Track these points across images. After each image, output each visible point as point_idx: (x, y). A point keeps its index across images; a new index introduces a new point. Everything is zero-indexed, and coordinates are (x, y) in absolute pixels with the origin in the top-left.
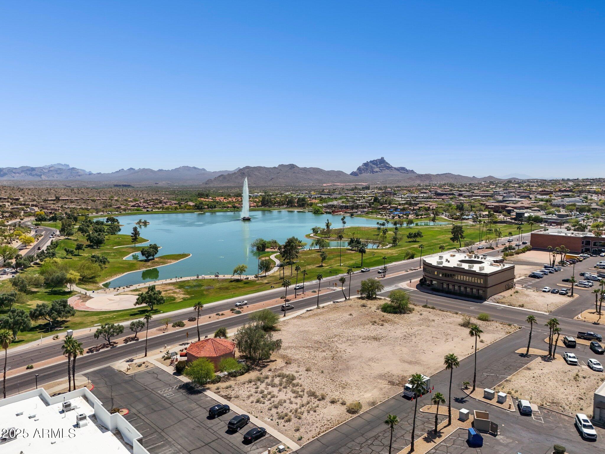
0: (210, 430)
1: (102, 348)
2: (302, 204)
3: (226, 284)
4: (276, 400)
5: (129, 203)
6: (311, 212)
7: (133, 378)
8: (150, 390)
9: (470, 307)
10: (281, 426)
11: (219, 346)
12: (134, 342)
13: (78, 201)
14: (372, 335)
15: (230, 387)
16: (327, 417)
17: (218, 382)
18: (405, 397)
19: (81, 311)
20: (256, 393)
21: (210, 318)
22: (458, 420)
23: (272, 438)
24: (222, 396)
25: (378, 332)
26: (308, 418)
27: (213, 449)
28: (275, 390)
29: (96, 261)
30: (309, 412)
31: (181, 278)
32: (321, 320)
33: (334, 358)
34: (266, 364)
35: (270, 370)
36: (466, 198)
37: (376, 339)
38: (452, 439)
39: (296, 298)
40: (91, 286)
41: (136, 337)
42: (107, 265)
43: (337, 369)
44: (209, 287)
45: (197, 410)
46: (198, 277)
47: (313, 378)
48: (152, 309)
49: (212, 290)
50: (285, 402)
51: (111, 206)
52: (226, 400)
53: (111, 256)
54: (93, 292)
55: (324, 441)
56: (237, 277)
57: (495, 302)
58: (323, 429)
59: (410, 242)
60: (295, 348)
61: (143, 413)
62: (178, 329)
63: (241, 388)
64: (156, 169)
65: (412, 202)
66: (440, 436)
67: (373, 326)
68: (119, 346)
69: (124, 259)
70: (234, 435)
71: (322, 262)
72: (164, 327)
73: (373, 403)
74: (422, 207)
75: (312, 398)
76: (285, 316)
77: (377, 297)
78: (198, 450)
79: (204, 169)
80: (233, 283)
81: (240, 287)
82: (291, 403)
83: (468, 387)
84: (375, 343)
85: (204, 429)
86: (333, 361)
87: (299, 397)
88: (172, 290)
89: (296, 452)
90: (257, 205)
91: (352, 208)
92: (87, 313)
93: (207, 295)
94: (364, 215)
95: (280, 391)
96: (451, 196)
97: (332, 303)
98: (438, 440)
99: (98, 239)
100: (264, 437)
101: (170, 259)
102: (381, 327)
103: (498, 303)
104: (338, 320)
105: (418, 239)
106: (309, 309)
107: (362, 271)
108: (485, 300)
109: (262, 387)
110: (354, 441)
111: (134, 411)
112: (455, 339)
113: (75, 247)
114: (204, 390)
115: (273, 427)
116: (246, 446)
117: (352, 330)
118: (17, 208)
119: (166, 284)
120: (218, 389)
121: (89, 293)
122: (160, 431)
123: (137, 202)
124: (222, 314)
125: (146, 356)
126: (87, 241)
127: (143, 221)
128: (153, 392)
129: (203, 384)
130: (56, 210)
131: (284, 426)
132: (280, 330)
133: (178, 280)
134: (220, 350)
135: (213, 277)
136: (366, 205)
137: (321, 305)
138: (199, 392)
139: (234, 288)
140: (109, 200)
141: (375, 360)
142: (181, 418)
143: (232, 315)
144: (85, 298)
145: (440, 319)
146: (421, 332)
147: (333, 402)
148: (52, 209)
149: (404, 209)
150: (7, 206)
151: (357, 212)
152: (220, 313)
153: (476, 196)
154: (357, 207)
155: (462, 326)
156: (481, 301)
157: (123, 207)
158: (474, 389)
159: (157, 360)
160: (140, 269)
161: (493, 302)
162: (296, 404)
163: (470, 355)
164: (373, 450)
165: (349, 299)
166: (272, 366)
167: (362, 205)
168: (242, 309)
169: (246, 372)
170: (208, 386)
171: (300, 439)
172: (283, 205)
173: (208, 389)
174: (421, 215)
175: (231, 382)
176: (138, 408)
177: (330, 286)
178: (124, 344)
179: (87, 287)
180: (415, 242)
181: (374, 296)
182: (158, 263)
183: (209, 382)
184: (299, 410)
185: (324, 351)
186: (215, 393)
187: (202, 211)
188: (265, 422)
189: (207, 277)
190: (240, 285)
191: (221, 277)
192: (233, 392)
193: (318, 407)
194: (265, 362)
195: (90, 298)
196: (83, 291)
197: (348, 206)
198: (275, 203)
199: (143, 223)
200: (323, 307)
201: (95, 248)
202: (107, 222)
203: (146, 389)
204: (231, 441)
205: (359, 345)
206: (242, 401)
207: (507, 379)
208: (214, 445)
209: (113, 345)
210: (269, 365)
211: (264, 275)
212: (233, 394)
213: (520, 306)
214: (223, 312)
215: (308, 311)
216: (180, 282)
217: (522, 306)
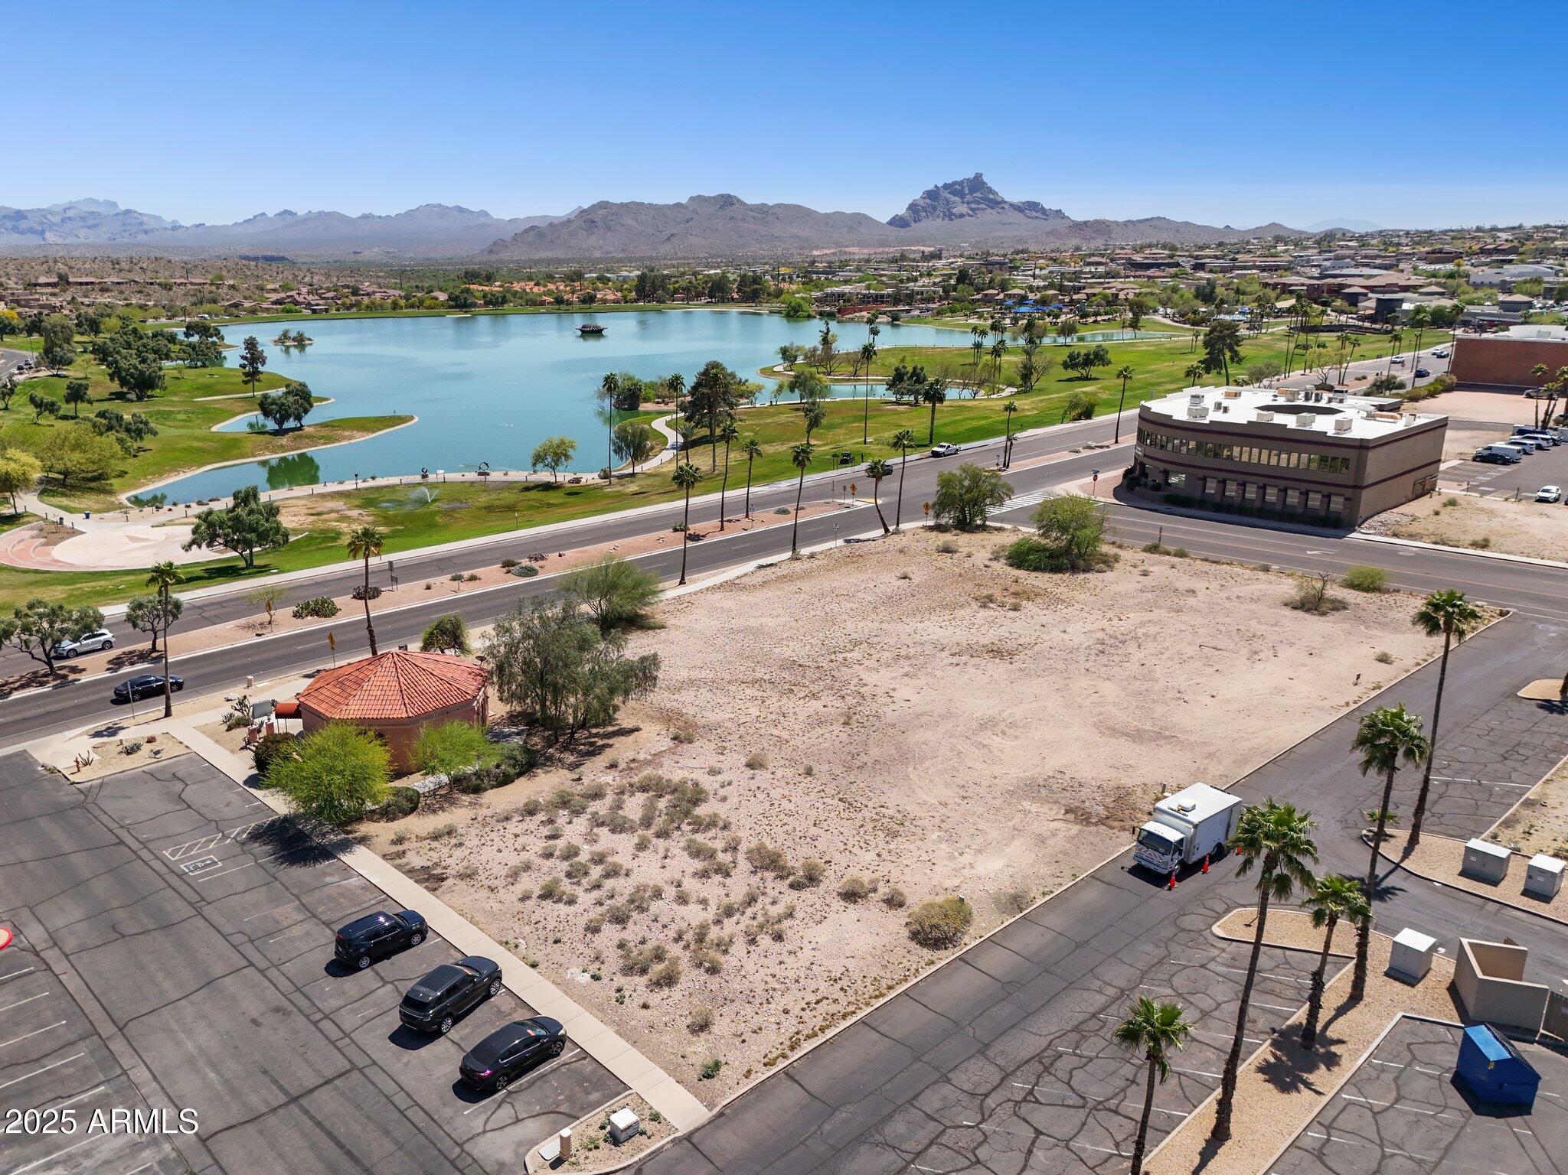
0: (326, 1025)
1: (23, 687)
2: (752, 291)
3: (508, 497)
4: (623, 887)
5: (267, 295)
6: (779, 312)
7: (88, 797)
8: (135, 845)
9: (1304, 550)
10: (632, 1005)
11: (423, 679)
12: (146, 665)
13: (123, 287)
14: (984, 641)
15: (449, 833)
16: (828, 964)
17: (407, 813)
18: (1141, 871)
19: (27, 571)
20: (548, 855)
21: (428, 588)
22: (1387, 974)
23: (587, 1066)
24: (410, 872)
25: (1003, 632)
26: (750, 966)
27: (319, 1124)
28: (620, 847)
29: (110, 428)
30: (753, 942)
31: (373, 478)
32: (803, 596)
33: (853, 721)
34: (600, 743)
35: (613, 766)
36: (1216, 272)
37: (996, 652)
38: (1383, 1069)
39: (722, 529)
40: (88, 501)
41: (154, 649)
42: (148, 442)
43: (864, 758)
44: (457, 504)
45: (296, 931)
46: (425, 476)
47: (774, 793)
48: (250, 565)
49: (463, 511)
50: (658, 894)
51: (215, 302)
52: (420, 890)
53: (175, 419)
54: (87, 516)
55: (815, 1080)
56: (545, 476)
57: (1386, 535)
58: (814, 1021)
59: (1070, 380)
60: (713, 685)
61: (70, 944)
62: (313, 624)
63: (493, 835)
64: (354, 213)
65: (1065, 283)
66: (1332, 1061)
67: (983, 613)
68: (85, 678)
69: (214, 429)
70: (425, 1052)
71: (808, 432)
72: (264, 617)
73: (1016, 902)
74: (1094, 295)
75: (769, 875)
76: (682, 582)
77: (988, 523)
78: (250, 1128)
80: (533, 495)
81: (550, 505)
82: (682, 899)
83: (1388, 830)
84: (999, 669)
85: (300, 1021)
86: (847, 729)
87: (717, 872)
88: (337, 512)
89: (688, 1137)
90: (625, 297)
91: (896, 300)
92: (39, 577)
93: (446, 526)
94: (930, 319)
95: (642, 846)
96: (1173, 270)
97: (840, 542)
98: (1328, 1081)
99: (142, 373)
100: (554, 1063)
101: (351, 428)
102: (1012, 614)
103: (1395, 535)
104: (861, 595)
105: (1095, 371)
106: (763, 562)
107: (935, 454)
108: (1351, 528)
109: (574, 830)
110: (948, 1081)
111: (35, 934)
112: (1285, 653)
113: (64, 392)
114: (346, 846)
115: (597, 1009)
116: (470, 1109)
117: (913, 624)
119: (323, 496)
120: (400, 840)
121: (69, 520)
122: (107, 1029)
123: (289, 294)
124: (473, 578)
125: (168, 714)
126: (112, 379)
127: (293, 334)
128: (144, 854)
129: (348, 820)
130: (53, 309)
131: (645, 1006)
132: (663, 627)
133: (361, 485)
134: (421, 693)
135: (472, 476)
136: (934, 292)
137: (805, 551)
138: (326, 853)
139: (531, 507)
140: (212, 284)
141: (1002, 726)
142: (218, 970)
143: (505, 581)
144: (57, 532)
145: (1214, 586)
146: (1157, 629)
147: (851, 896)
148: (42, 306)
149: (1044, 301)
151: (908, 311)
152: (466, 574)
153: (1244, 268)
154: (910, 298)
155: (1295, 608)
156: (1340, 532)
157: (247, 304)
158: (1413, 840)
159: (204, 730)
160: (253, 456)
161: (1381, 534)
162: (704, 902)
163: (1353, 707)
164: (1039, 1133)
165: (897, 532)
166: (622, 749)
167: (922, 293)
168: (541, 563)
169: (519, 775)
170: (365, 828)
171: (710, 1072)
172: (698, 296)
173: (363, 840)
174: (1096, 314)
175: (458, 815)
176: (58, 922)
177: (833, 497)
178: (108, 674)
179: (65, 501)
180: (1086, 379)
181: (979, 522)
182: (313, 440)
183: (373, 812)
184: (714, 933)
185: (814, 696)
186: (384, 857)
187: (466, 312)
188: (568, 988)
189: (454, 477)
190: (553, 497)
191: (496, 476)
192: (458, 853)
193: (791, 915)
194: (596, 735)
195: (73, 532)
196: (54, 514)
197: (882, 296)
198: (676, 291)
199: (294, 340)
200: (812, 556)
201: (132, 401)
202: (187, 335)
203: (122, 842)
204: (403, 1080)
205: (938, 673)
206: (485, 893)
207: (1530, 795)
208: (326, 1102)
209: (65, 677)
210: (610, 746)
211: (630, 471)
212: (454, 860)
213: (1475, 545)
214: (474, 572)
215: (761, 567)
216: (367, 489)
217: (1484, 545)
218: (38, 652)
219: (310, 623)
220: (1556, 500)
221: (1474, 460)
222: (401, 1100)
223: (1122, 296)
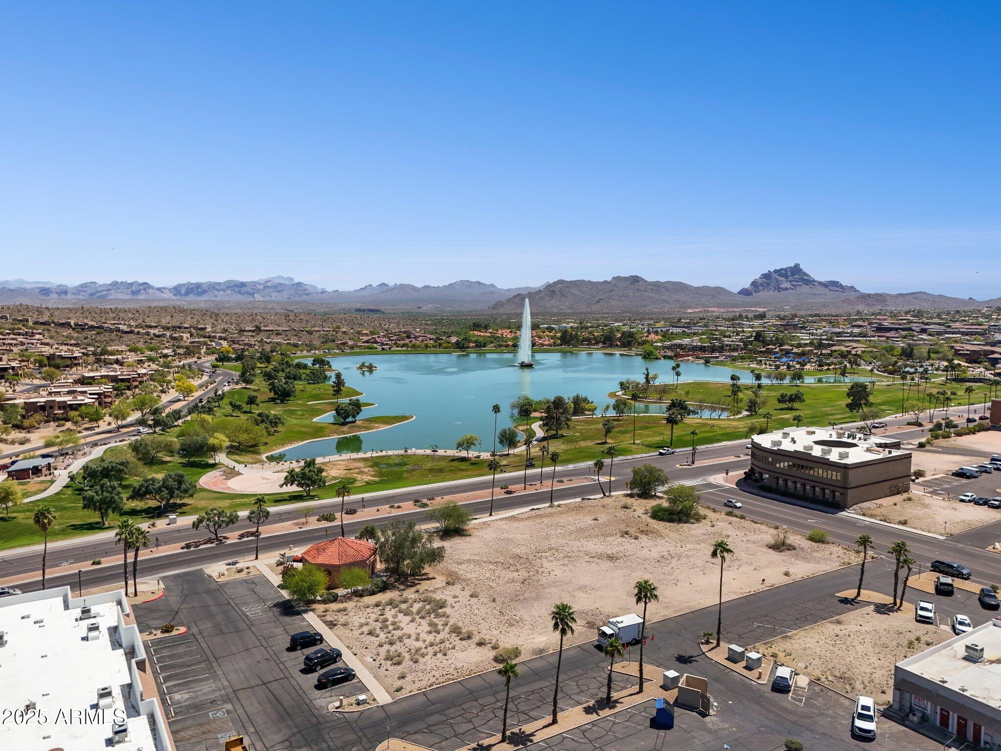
0: (281, 665)
1: (205, 543)
2: (628, 341)
3: (442, 464)
4: (398, 633)
5: (361, 338)
6: (640, 355)
7: (221, 587)
8: (233, 605)
9: (807, 519)
10: (383, 669)
12: (253, 538)
13: (287, 332)
14: (609, 552)
15: (344, 610)
16: (457, 664)
17: (332, 602)
18: (599, 647)
19: (216, 492)
20: (377, 621)
21: (378, 511)
22: (661, 687)
23: (360, 684)
24: (325, 622)
25: (621, 549)
26: (429, 662)
27: (270, 691)
28: (403, 620)
29: (262, 421)
30: (435, 655)
31: (381, 451)
32: (543, 525)
33: (526, 583)
34: (417, 582)
35: (417, 591)
36: (932, 336)
37: (611, 558)
38: (630, 712)
39: (525, 489)
40: (248, 458)
41: (257, 531)
42: (280, 428)
43: (521, 597)
44: (417, 467)
45: (280, 637)
46: (406, 451)
47: (474, 607)
48: (308, 495)
49: (418, 471)
50: (409, 637)
51: (333, 341)
52: (327, 628)
53: (297, 414)
54: (246, 466)
55: (431, 697)
56: (464, 454)
57: (860, 514)
58: (441, 680)
59: (782, 409)
60: (477, 563)
61: (205, 634)
63: (360, 613)
64: (419, 285)
65: (824, 342)
66: (612, 708)
67: (621, 540)
68: (229, 542)
69: (314, 420)
70: (309, 675)
71: (606, 436)
72: (304, 520)
73: (541, 651)
74: (835, 351)
75: (454, 635)
76: (491, 515)
77: (658, 494)
78: (249, 690)
79: (493, 286)
80: (455, 464)
81: (461, 470)
82: (417, 640)
83: (711, 641)
84: (609, 564)
85: (273, 663)
86: (522, 585)
87: (435, 632)
88: (359, 468)
89: (382, 706)
90: (555, 343)
91: (713, 349)
92: (220, 495)
93: (407, 478)
94: (729, 363)
95: (413, 621)
96: (904, 333)
97: (579, 499)
98: (606, 713)
99: (285, 389)
100: (349, 683)
101: (379, 423)
102: (634, 541)
103: (864, 515)
104: (569, 527)
105: (796, 405)
106: (535, 507)
107: (661, 454)
108: (842, 507)
109: (389, 613)
110: (477, 701)
111: (195, 630)
112: (744, 568)
113: (246, 399)
114: (306, 611)
115: (371, 670)
116: (317, 692)
117: (584, 542)
118: (198, 342)
119: (354, 460)
120: (326, 611)
121: (239, 467)
122: (212, 659)
123: (374, 336)
124: (399, 507)
125: (257, 558)
126: (270, 392)
127: (367, 364)
128: (236, 608)
129: (310, 602)
130: (250, 346)
131: (387, 670)
132: (470, 535)
133: (375, 455)
134: (347, 556)
135: (429, 452)
136: (737, 345)
137: (556, 503)
138: (299, 613)
139: (451, 471)
140: (333, 331)
141: (587, 589)
142: (251, 646)
143: (413, 509)
144: (231, 473)
145: (740, 534)
146: (695, 553)
147: (480, 644)
148: (245, 344)
149: (803, 354)
150: (185, 338)
151: (717, 357)
152: (396, 505)
153: (953, 333)
154: (721, 349)
155: (770, 548)
156: (832, 510)
157: (350, 343)
158: (718, 645)
159: (269, 566)
160: (329, 436)
161: (857, 514)
162: (425, 641)
163: (752, 593)
164: (496, 716)
165: (610, 496)
166: (424, 586)
167: (730, 345)
168: (432, 501)
169: (379, 592)
170: (314, 606)
171: (399, 690)
172: (597, 343)
173: (313, 610)
174: (829, 365)
175: (350, 605)
176: (202, 627)
177: (589, 475)
178: (238, 541)
179: (237, 458)
180: (791, 409)
181: (653, 493)
182: (359, 428)
183: (319, 601)
184: (424, 650)
185: (517, 570)
186: (318, 616)
187: (463, 351)
188: (363, 662)
189: (420, 452)
190: (464, 465)
191: (441, 452)
192: (345, 617)
193: (454, 648)
194: (417, 579)
195: (239, 474)
196: (231, 464)
197: (705, 347)
198: (584, 341)
199: (367, 367)
200: (559, 506)
201: (278, 403)
202: (313, 364)
203: (229, 603)
204: (300, 683)
205: (578, 565)
206: (349, 631)
207: (789, 634)
208: (274, 686)
209: (221, 540)
210: (420, 584)
211: (507, 453)
212: (342, 619)
213: (900, 523)
214: (400, 504)
215: (533, 509)
216: (377, 457)
217: (904, 523)
218: (212, 529)
219: (323, 524)
220: (970, 501)
221: (953, 475)
222: (297, 687)
223: (853, 352)
